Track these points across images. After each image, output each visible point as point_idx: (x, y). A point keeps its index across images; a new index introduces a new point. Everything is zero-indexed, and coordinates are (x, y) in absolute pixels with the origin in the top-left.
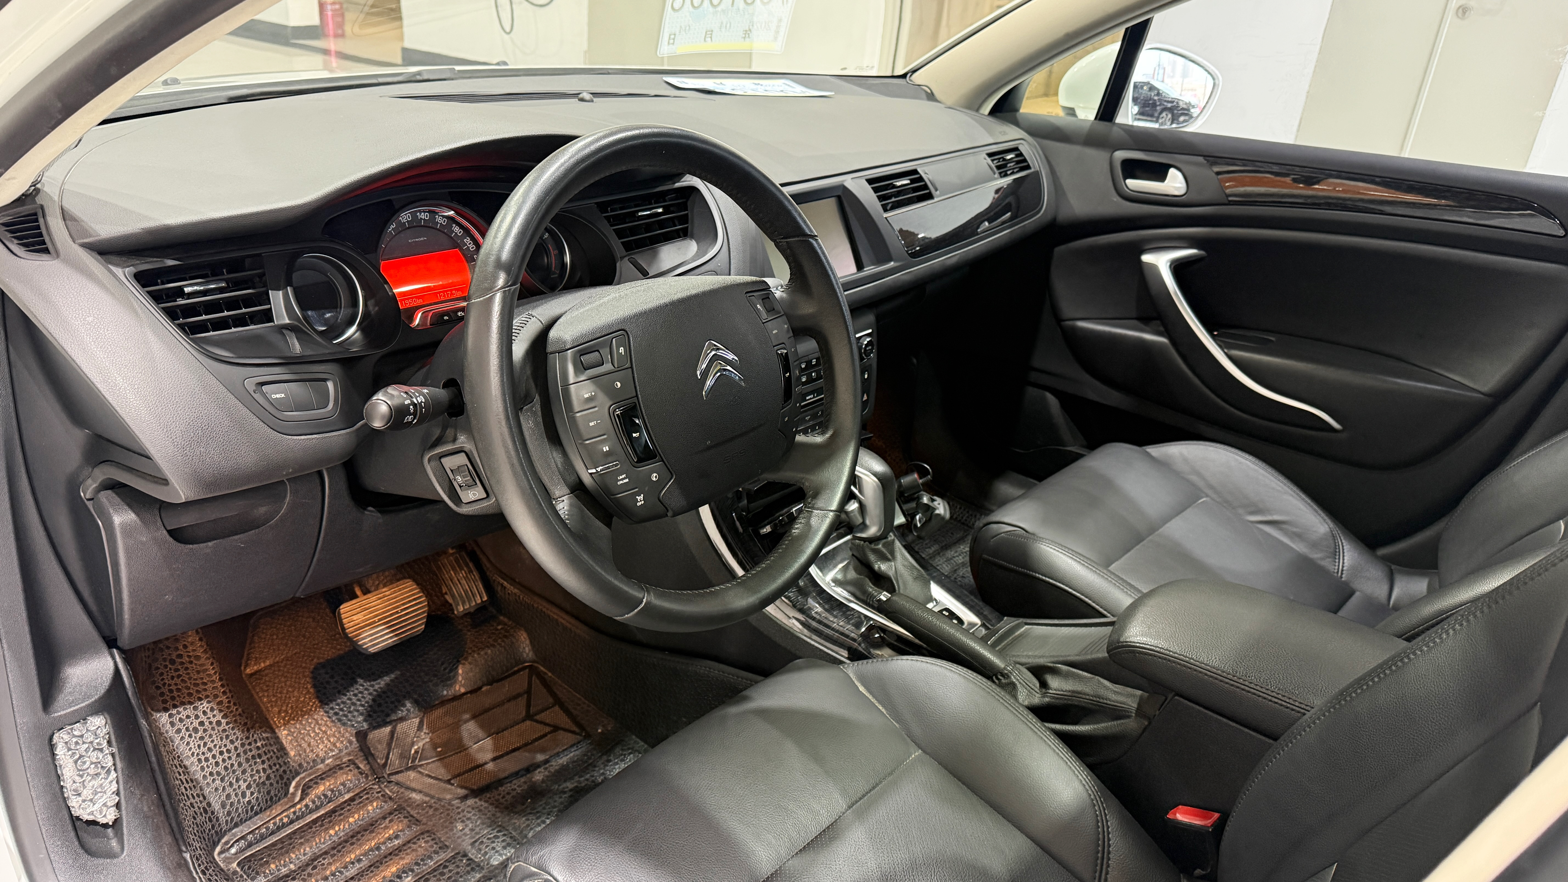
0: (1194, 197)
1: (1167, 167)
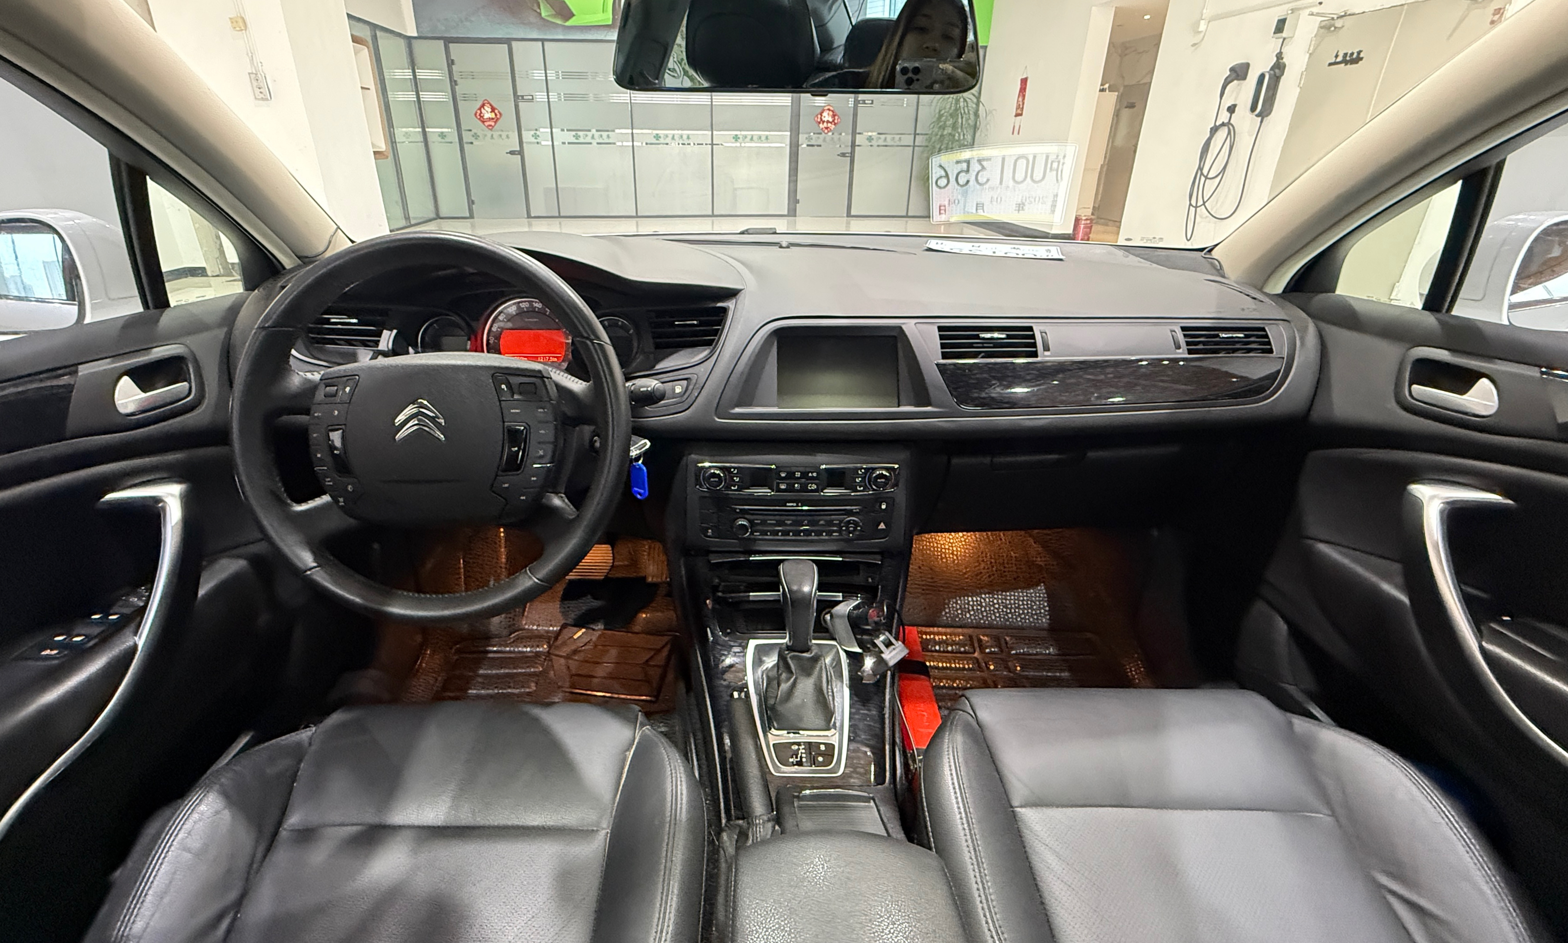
0: (1505, 422)
1: (1477, 375)
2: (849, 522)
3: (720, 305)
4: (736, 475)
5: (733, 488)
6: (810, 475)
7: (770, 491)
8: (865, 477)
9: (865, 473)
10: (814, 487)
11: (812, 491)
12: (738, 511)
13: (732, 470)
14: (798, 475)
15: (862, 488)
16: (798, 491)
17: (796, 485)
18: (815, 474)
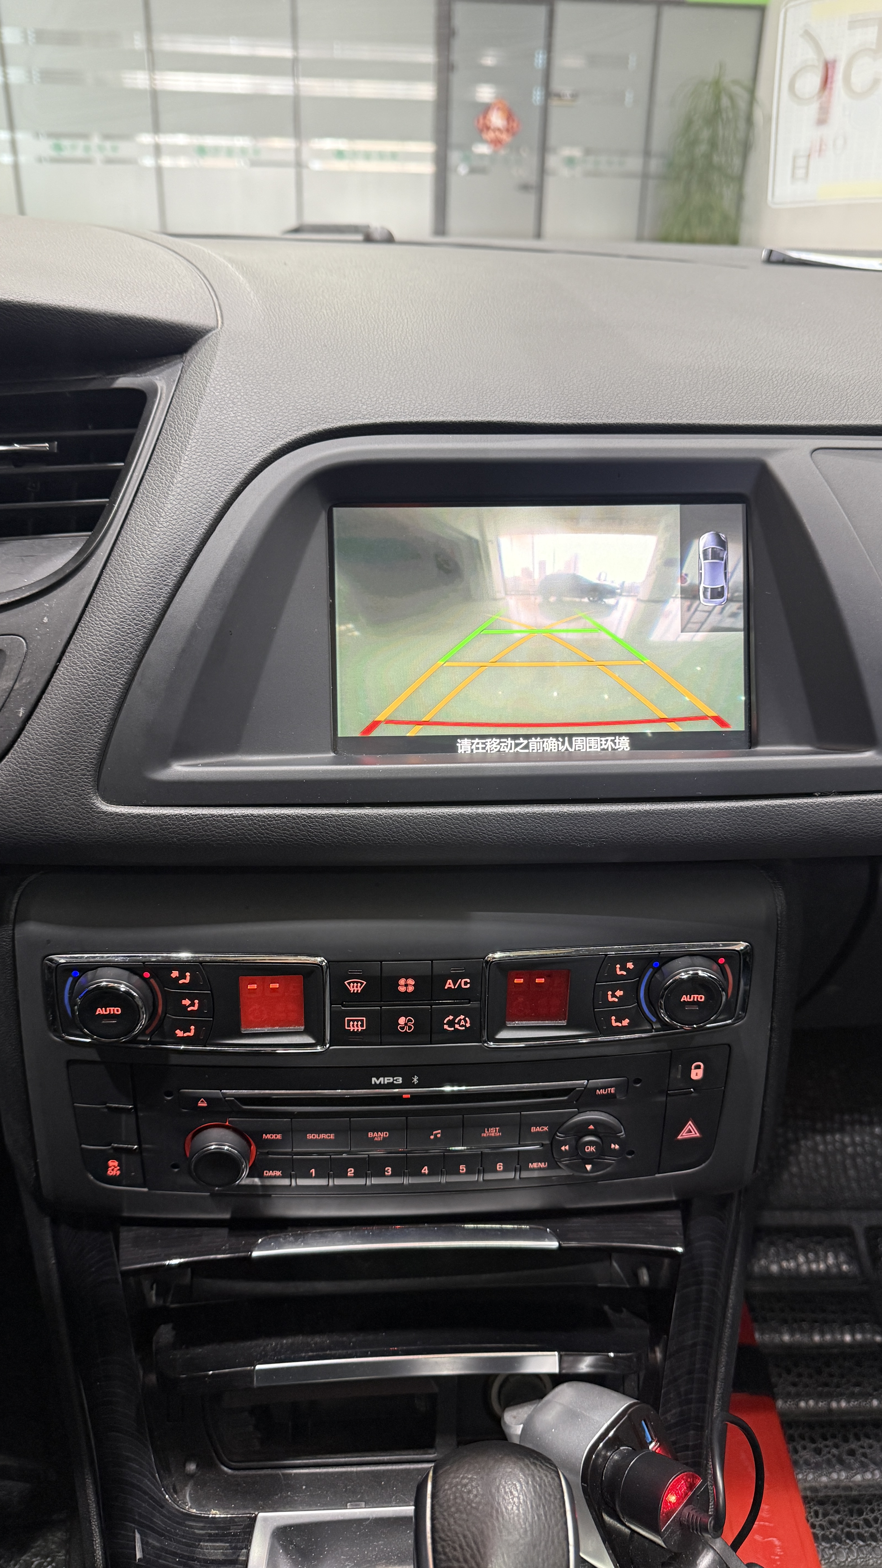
2: (582, 1129)
3: (124, 382)
4: (190, 991)
5: (179, 1033)
6: (450, 984)
7: (309, 1040)
8: (638, 983)
9: (638, 973)
10: (463, 1023)
11: (458, 1036)
12: (202, 1104)
13: (175, 974)
14: (407, 985)
15: (626, 1022)
16: (405, 1038)
17: (402, 1021)
18: (465, 983)
